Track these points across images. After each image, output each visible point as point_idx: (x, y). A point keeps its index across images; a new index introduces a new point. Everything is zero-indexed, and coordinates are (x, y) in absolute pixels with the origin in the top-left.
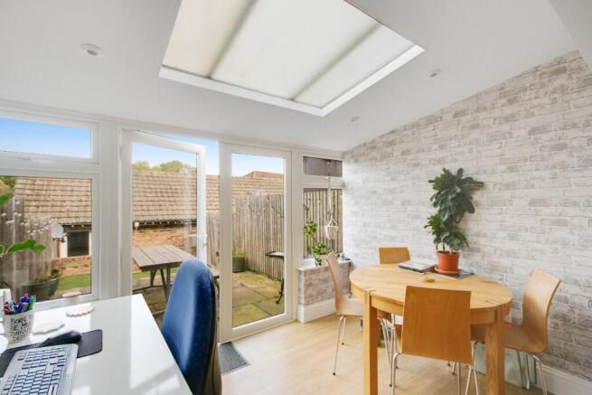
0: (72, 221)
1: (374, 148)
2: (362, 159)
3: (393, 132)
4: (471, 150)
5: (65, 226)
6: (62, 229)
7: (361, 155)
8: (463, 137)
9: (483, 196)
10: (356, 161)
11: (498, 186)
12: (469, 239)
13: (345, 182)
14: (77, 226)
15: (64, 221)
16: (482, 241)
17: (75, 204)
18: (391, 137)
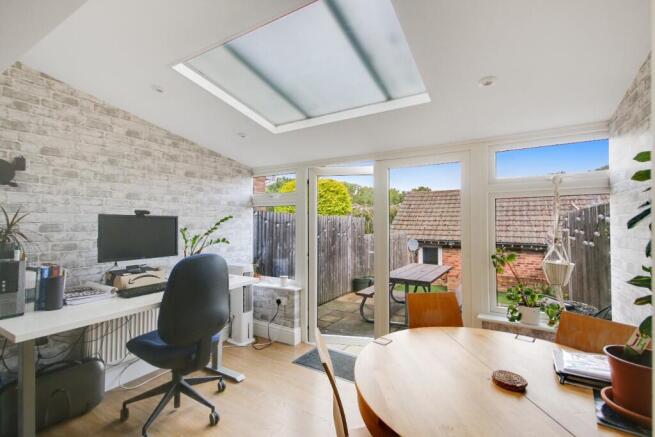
0: (425, 238)
5: (421, 242)
6: (417, 244)
15: (420, 237)
17: (432, 223)
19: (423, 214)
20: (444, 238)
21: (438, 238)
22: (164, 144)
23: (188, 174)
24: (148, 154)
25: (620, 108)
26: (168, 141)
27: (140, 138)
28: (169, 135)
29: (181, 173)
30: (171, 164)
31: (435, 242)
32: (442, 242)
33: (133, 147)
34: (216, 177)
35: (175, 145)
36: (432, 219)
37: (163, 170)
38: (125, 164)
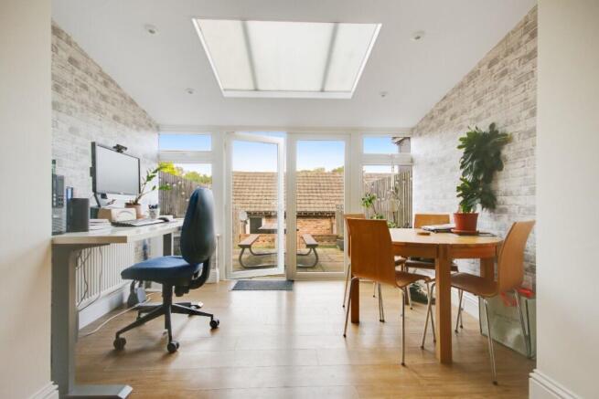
0: (252, 210)
1: (432, 118)
2: (424, 132)
3: (445, 98)
4: (501, 101)
5: (249, 213)
6: (246, 215)
7: (423, 128)
8: (496, 88)
9: (509, 149)
10: (420, 135)
11: (522, 135)
12: (500, 199)
13: (414, 157)
14: (255, 213)
15: (248, 209)
16: (509, 200)
17: (255, 198)
18: (444, 104)
19: (248, 190)
20: (267, 210)
21: (262, 210)
22: (96, 80)
23: (116, 118)
24: (85, 87)
25: (421, 122)
26: (101, 79)
27: (79, 68)
28: (102, 73)
29: (110, 115)
30: (103, 104)
31: (260, 213)
32: (266, 213)
33: (74, 77)
34: (134, 127)
35: (105, 84)
36: (255, 194)
37: (97, 109)
38: (68, 94)
